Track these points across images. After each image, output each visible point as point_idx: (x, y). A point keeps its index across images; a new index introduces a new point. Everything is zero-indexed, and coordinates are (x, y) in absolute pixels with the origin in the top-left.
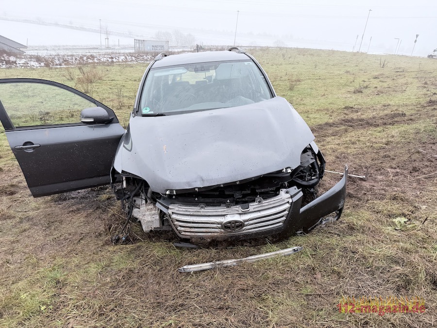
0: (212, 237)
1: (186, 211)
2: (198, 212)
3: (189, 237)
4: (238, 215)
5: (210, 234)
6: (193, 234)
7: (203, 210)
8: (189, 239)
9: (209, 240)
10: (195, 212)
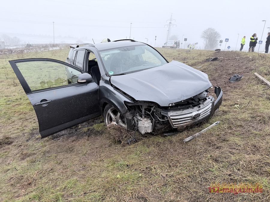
0: (187, 124)
1: (177, 114)
2: (182, 113)
3: (177, 127)
4: (197, 111)
5: (186, 123)
6: (179, 125)
7: (183, 112)
8: (177, 128)
9: (185, 127)
10: (181, 113)
